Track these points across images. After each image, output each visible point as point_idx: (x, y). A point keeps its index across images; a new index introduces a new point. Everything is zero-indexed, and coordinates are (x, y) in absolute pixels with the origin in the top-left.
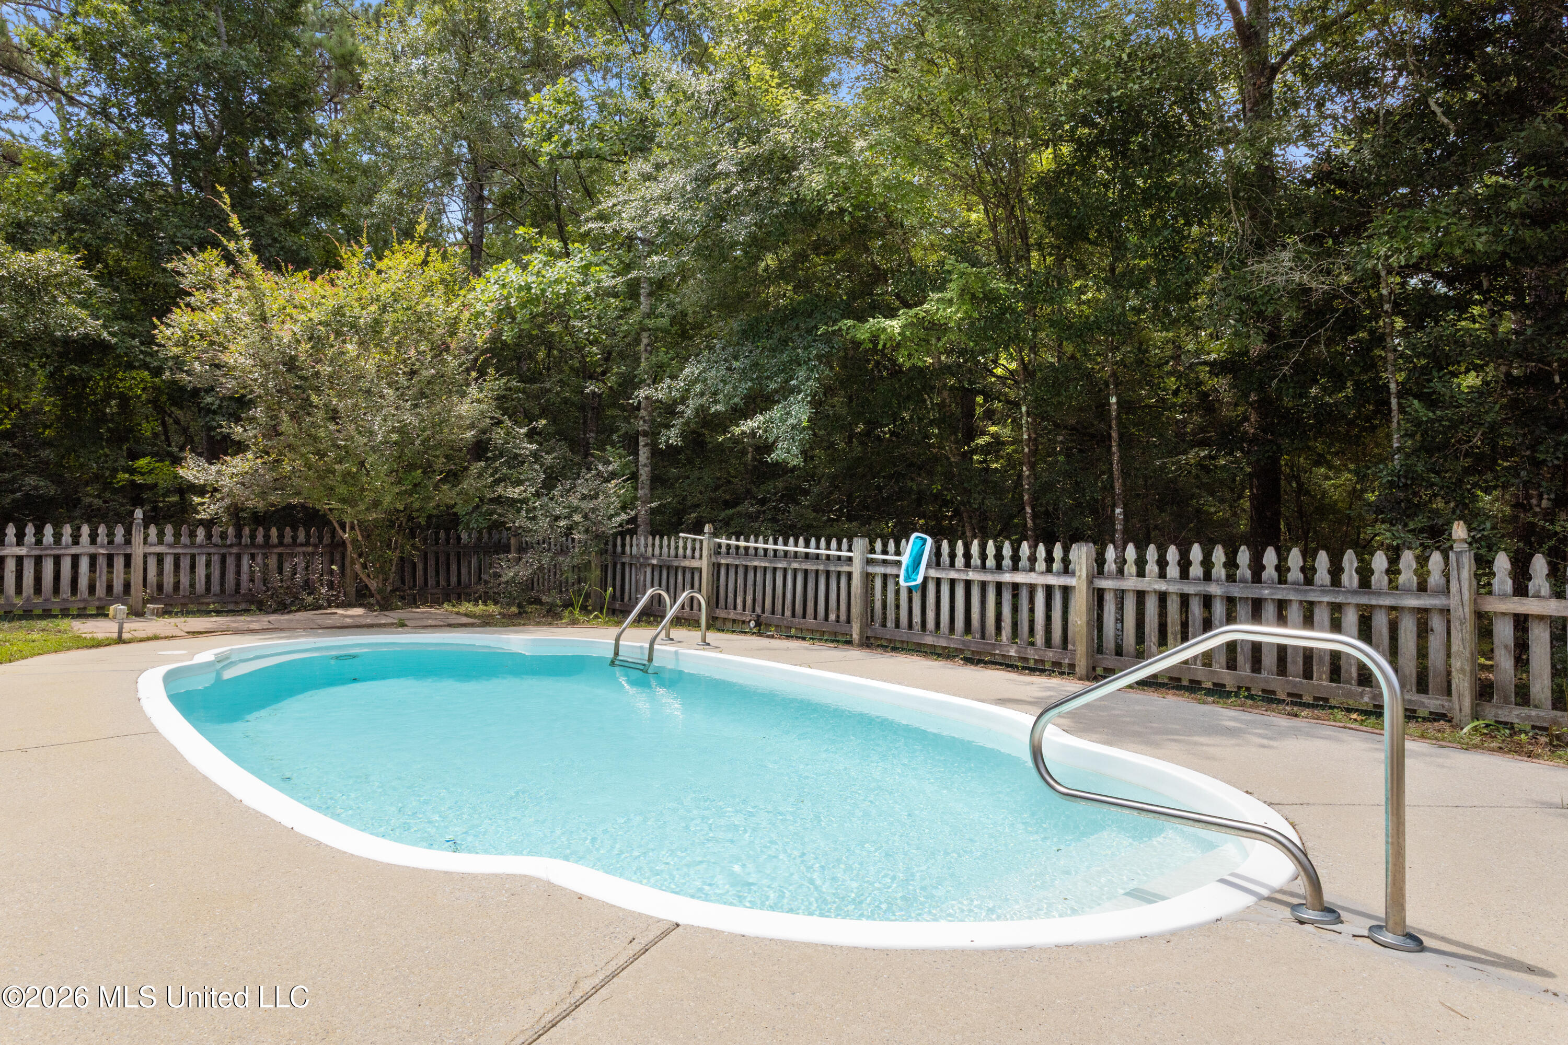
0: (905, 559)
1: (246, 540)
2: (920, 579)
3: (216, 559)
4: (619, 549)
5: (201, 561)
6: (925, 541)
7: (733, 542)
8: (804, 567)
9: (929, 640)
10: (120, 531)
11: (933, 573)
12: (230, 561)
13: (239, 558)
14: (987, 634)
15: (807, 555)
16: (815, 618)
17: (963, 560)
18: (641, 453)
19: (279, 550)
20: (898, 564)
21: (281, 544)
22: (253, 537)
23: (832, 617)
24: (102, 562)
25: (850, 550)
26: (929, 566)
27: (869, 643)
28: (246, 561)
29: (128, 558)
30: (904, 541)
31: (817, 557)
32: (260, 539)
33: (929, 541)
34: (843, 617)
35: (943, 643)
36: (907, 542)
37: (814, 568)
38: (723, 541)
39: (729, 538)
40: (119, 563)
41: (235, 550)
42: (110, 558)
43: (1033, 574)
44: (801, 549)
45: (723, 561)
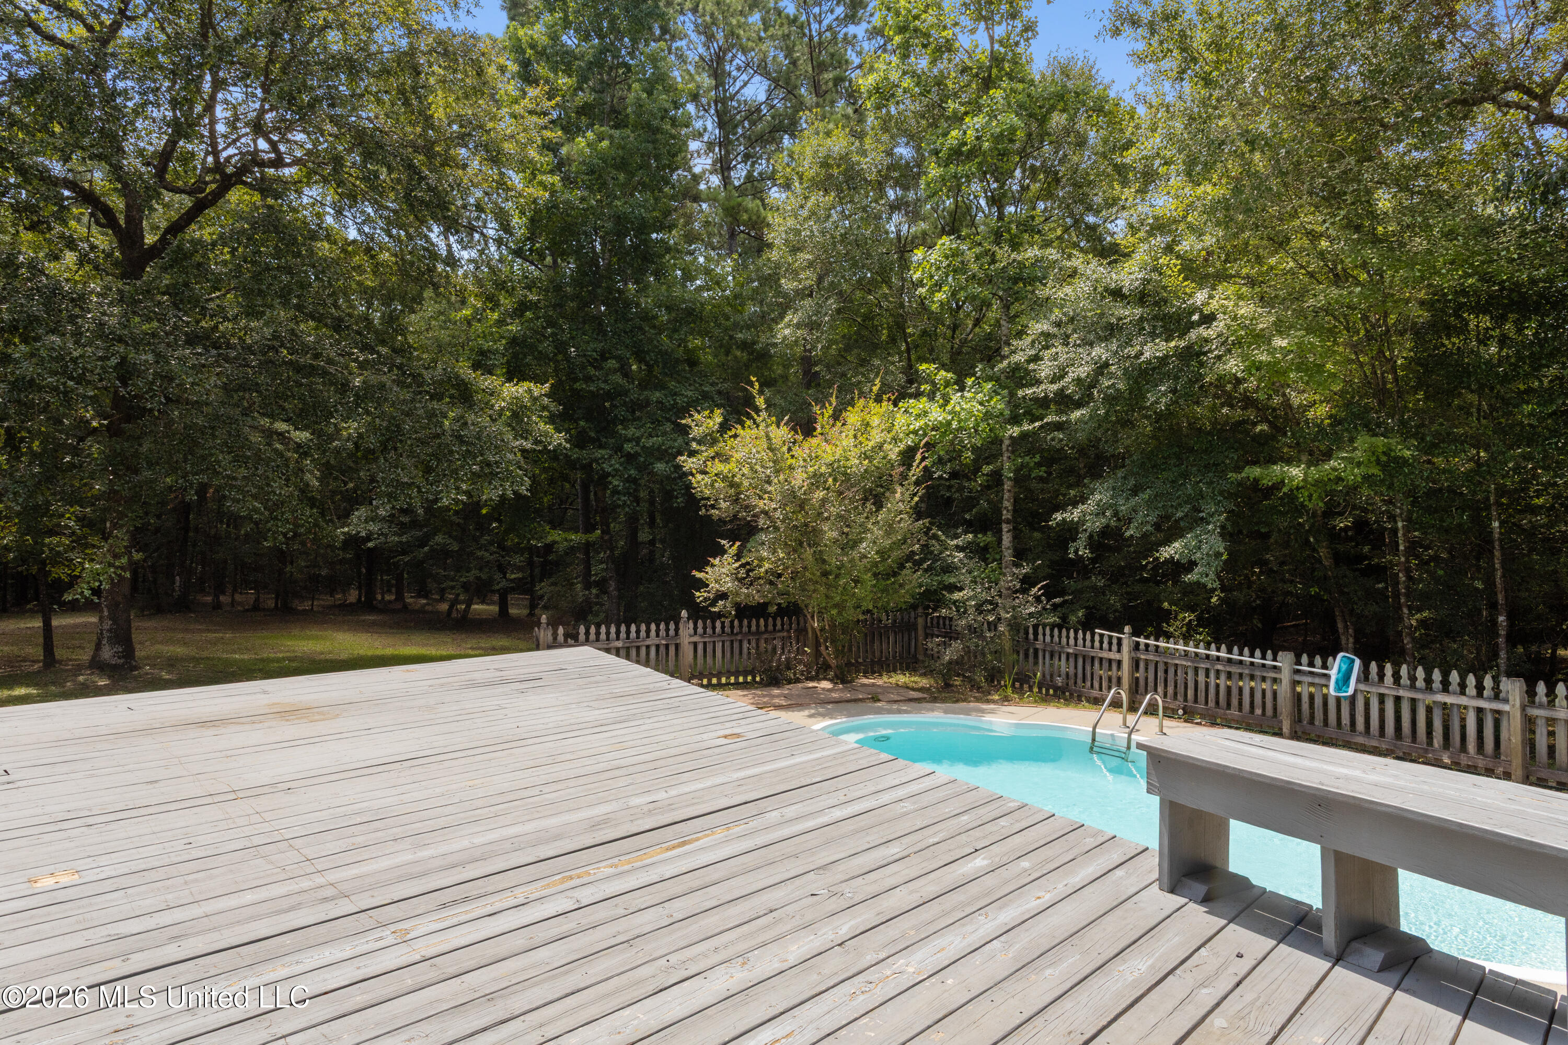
0: (1333, 673)
1: (745, 629)
2: (1351, 691)
3: (727, 644)
4: (1031, 636)
5: (719, 646)
6: (1353, 661)
7: (1151, 642)
8: (1228, 669)
9: (1360, 740)
10: (672, 626)
11: (1362, 687)
12: (736, 645)
13: (741, 642)
14: (1418, 740)
15: (1230, 661)
16: (1240, 710)
17: (1392, 680)
18: (1004, 537)
19: (765, 636)
20: (1327, 677)
21: (766, 631)
22: (749, 626)
23: (1258, 711)
24: (662, 649)
25: (1275, 660)
26: (1358, 681)
27: (1295, 736)
28: (745, 645)
29: (677, 646)
30: (1330, 659)
31: (1241, 662)
32: (754, 628)
33: (1357, 662)
34: (1269, 711)
35: (1374, 743)
36: (1335, 659)
37: (1240, 671)
38: (1142, 640)
39: (1147, 638)
40: (672, 649)
41: (739, 638)
42: (667, 646)
43: (1464, 698)
44: (1223, 654)
45: (1143, 657)
